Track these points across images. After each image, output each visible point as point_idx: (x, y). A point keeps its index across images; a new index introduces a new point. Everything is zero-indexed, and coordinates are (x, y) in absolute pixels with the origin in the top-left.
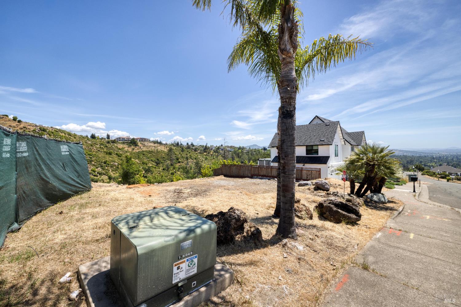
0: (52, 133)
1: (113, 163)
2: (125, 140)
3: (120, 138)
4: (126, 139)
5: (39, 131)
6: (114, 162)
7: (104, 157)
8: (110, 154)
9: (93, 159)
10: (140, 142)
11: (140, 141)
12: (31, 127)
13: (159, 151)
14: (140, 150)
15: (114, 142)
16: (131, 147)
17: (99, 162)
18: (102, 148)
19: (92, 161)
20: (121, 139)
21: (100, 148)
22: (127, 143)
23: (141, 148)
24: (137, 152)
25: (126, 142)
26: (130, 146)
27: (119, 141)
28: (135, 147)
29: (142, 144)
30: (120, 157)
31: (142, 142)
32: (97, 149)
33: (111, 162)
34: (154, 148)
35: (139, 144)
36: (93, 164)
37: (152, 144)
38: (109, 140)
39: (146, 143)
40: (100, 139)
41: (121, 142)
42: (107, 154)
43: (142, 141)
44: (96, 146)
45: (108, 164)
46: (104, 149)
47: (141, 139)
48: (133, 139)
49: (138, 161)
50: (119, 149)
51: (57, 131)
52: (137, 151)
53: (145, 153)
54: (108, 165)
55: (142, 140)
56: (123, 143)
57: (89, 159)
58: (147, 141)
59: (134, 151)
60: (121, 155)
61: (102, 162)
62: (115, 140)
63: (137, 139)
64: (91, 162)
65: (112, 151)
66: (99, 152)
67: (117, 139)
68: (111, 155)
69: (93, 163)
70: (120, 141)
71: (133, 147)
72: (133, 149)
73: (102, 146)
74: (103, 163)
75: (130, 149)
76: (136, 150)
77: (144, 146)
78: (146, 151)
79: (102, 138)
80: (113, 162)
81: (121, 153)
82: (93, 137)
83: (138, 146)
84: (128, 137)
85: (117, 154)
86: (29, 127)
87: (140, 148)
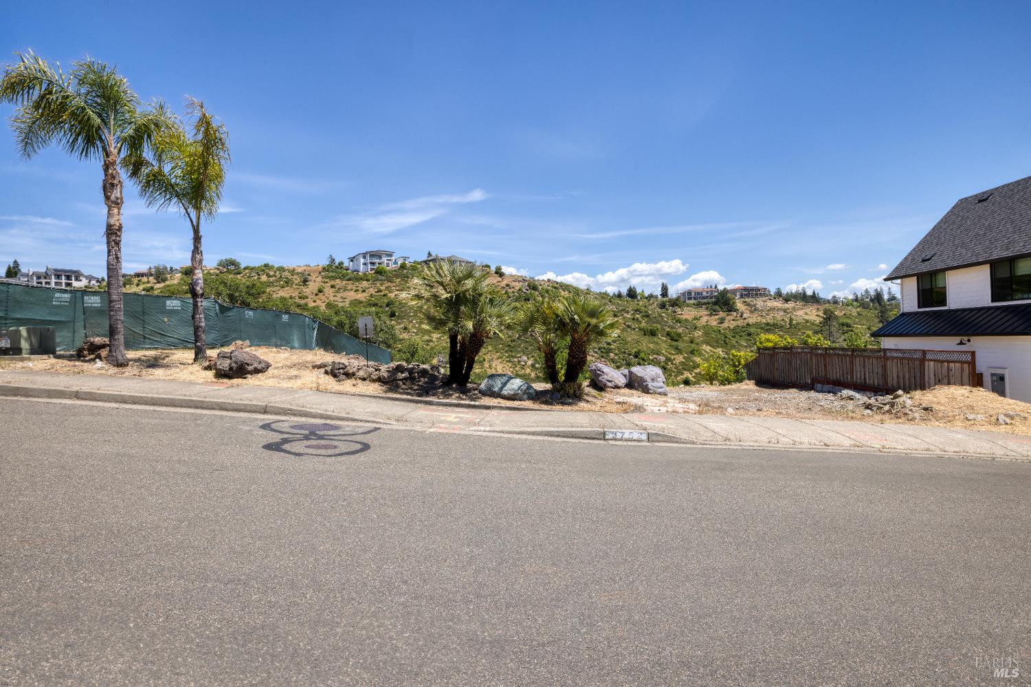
0: (547, 291)
1: (655, 356)
2: (704, 298)
3: (689, 293)
4: (704, 294)
5: (527, 290)
6: (658, 354)
7: (638, 342)
8: (653, 333)
9: (612, 347)
10: (743, 300)
11: (742, 296)
12: (517, 284)
13: (798, 324)
14: (740, 323)
15: (675, 303)
16: (717, 315)
17: (625, 353)
18: (637, 319)
19: (610, 351)
20: (693, 294)
21: (634, 319)
22: (708, 303)
23: (745, 316)
24: (732, 327)
25: (705, 300)
26: (713, 313)
27: (688, 302)
28: (728, 315)
29: (748, 305)
30: (677, 341)
31: (748, 300)
32: (624, 324)
33: (649, 354)
34: (782, 313)
35: (739, 305)
36: (612, 359)
37: (778, 304)
38: (665, 299)
39: (759, 303)
40: (647, 298)
41: (692, 301)
42: (645, 335)
43: (748, 295)
44: (625, 315)
45: (643, 360)
46: (641, 322)
47: (745, 289)
48: (725, 292)
49: (723, 351)
50: (679, 321)
51: (555, 288)
52: (733, 325)
53: (752, 330)
54: (641, 362)
55: (749, 292)
56: (699, 305)
57: (605, 345)
58: (765, 295)
59: (725, 325)
60: (679, 335)
61: (630, 355)
62: (678, 299)
63: (734, 291)
64: (607, 353)
65: (659, 326)
66: (629, 329)
67: (684, 294)
68: (655, 335)
69: (612, 355)
70: (690, 299)
71: (722, 314)
72: (722, 321)
73: (638, 316)
74: (631, 357)
75: (714, 322)
76: (730, 322)
77: (754, 309)
78: (757, 325)
79: (651, 296)
80: (654, 354)
81: (680, 330)
82: (632, 294)
83: (736, 310)
84: (714, 287)
85: (668, 334)
86: (513, 284)
87: (741, 316)
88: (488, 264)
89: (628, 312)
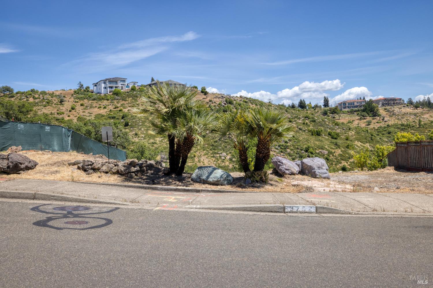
0: (240, 105)
1: (320, 150)
2: (357, 107)
3: (344, 103)
4: (356, 104)
5: (225, 104)
6: (322, 149)
7: (307, 140)
8: (318, 134)
9: (289, 144)
10: (384, 107)
11: (383, 105)
12: (217, 100)
13: (425, 124)
14: (382, 124)
15: (334, 111)
16: (365, 119)
17: (298, 148)
18: (307, 124)
19: (286, 147)
20: (347, 104)
21: (304, 124)
22: (359, 111)
23: (386, 119)
24: (376, 128)
25: (356, 109)
26: (363, 117)
27: (343, 110)
28: (373, 119)
29: (388, 111)
30: (336, 139)
31: (388, 107)
32: (297, 127)
33: (316, 149)
34: (413, 117)
35: (381, 111)
36: (288, 153)
37: (409, 110)
38: (327, 108)
39: (396, 109)
40: (313, 108)
41: (347, 110)
42: (312, 135)
43: (388, 104)
44: (298, 121)
45: (312, 153)
46: (309, 126)
47: (385, 100)
48: (371, 101)
49: (370, 146)
50: (337, 124)
51: (246, 102)
52: (377, 126)
53: (391, 129)
54: (310, 155)
55: (388, 102)
56: (352, 112)
57: (284, 143)
58: (400, 104)
59: (371, 126)
60: (338, 135)
61: (302, 150)
62: (336, 108)
63: (377, 101)
64: (285, 149)
65: (323, 129)
66: (300, 131)
67: (340, 104)
68: (320, 135)
69: (289, 150)
70: (345, 108)
71: (369, 119)
72: (369, 123)
73: (307, 121)
74: (303, 151)
75: (363, 124)
76: (375, 124)
77: (392, 114)
78: (396, 126)
79: (316, 106)
80: (320, 149)
81: (338, 131)
82: (302, 105)
83: (379, 116)
84: (362, 99)
85: (329, 134)
86: (215, 100)
87: (383, 120)
88: (196, 86)
89: (299, 119)
